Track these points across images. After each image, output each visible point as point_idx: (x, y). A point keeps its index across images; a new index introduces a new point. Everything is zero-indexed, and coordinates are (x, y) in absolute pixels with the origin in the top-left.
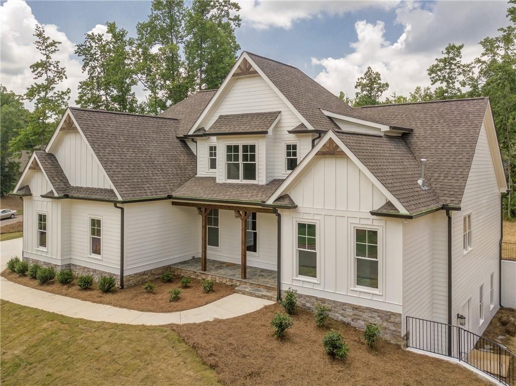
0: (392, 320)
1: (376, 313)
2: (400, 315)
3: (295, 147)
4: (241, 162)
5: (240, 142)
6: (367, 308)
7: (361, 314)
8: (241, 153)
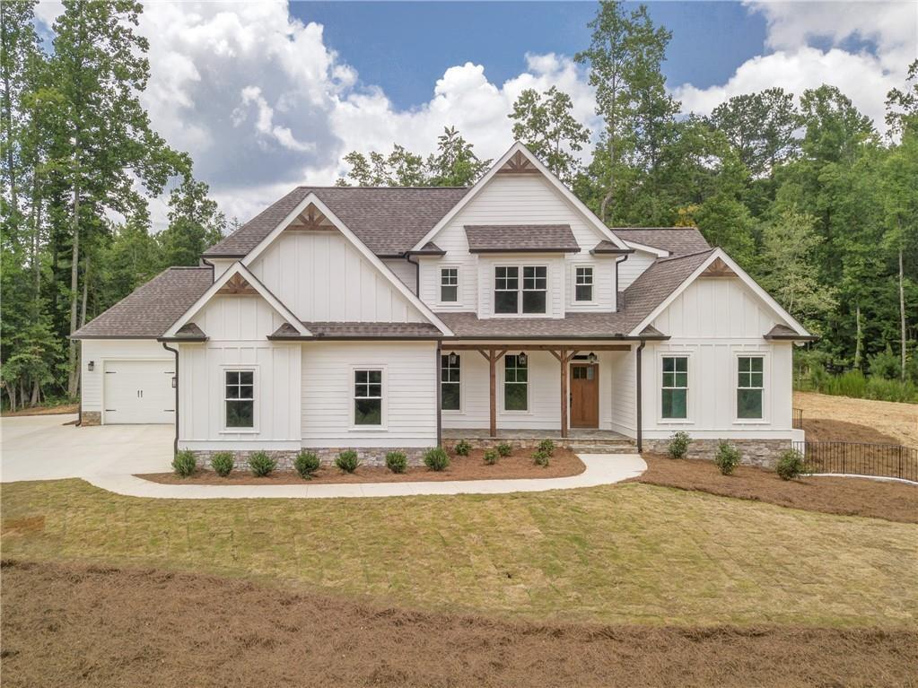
0: (782, 447)
1: (764, 444)
2: (791, 440)
3: (589, 271)
4: (521, 289)
5: (521, 263)
6: (753, 441)
7: (746, 448)
8: (521, 278)
